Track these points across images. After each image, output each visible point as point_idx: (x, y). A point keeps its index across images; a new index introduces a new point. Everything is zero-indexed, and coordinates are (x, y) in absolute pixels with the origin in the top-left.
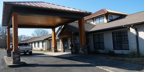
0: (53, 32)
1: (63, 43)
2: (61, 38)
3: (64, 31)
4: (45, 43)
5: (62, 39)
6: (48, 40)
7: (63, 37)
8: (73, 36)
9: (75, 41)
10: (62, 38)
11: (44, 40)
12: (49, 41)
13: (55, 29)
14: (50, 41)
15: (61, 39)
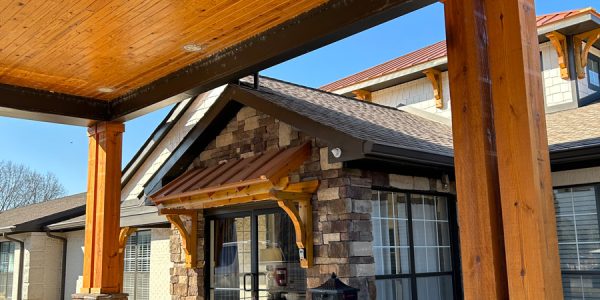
0: (103, 155)
1: (194, 263)
2: (184, 211)
3: (225, 140)
4: (17, 252)
5: (195, 221)
6: (50, 233)
7: (199, 204)
8: (332, 194)
9: (359, 248)
10: (192, 212)
11: (17, 237)
12: (56, 245)
13: (123, 129)
14: (65, 241)
15: (181, 225)
